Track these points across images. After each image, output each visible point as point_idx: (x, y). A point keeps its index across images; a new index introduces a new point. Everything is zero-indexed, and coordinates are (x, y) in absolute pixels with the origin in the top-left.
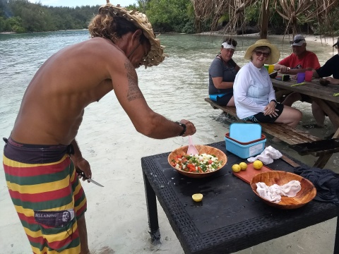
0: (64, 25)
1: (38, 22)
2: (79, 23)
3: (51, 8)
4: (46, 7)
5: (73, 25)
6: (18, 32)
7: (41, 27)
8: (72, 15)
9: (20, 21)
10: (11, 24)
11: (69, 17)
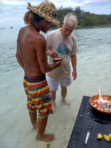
0: (102, 23)
1: (91, 21)
2: (109, 22)
3: (99, 15)
4: (96, 15)
5: (106, 23)
6: (83, 26)
7: (92, 24)
8: (107, 18)
9: (84, 21)
10: (81, 22)
11: (105, 19)
